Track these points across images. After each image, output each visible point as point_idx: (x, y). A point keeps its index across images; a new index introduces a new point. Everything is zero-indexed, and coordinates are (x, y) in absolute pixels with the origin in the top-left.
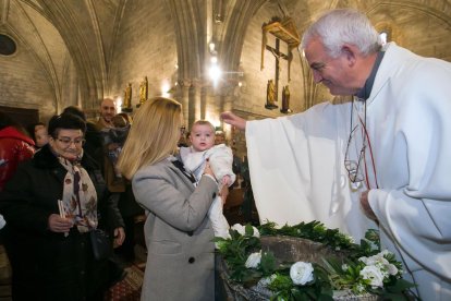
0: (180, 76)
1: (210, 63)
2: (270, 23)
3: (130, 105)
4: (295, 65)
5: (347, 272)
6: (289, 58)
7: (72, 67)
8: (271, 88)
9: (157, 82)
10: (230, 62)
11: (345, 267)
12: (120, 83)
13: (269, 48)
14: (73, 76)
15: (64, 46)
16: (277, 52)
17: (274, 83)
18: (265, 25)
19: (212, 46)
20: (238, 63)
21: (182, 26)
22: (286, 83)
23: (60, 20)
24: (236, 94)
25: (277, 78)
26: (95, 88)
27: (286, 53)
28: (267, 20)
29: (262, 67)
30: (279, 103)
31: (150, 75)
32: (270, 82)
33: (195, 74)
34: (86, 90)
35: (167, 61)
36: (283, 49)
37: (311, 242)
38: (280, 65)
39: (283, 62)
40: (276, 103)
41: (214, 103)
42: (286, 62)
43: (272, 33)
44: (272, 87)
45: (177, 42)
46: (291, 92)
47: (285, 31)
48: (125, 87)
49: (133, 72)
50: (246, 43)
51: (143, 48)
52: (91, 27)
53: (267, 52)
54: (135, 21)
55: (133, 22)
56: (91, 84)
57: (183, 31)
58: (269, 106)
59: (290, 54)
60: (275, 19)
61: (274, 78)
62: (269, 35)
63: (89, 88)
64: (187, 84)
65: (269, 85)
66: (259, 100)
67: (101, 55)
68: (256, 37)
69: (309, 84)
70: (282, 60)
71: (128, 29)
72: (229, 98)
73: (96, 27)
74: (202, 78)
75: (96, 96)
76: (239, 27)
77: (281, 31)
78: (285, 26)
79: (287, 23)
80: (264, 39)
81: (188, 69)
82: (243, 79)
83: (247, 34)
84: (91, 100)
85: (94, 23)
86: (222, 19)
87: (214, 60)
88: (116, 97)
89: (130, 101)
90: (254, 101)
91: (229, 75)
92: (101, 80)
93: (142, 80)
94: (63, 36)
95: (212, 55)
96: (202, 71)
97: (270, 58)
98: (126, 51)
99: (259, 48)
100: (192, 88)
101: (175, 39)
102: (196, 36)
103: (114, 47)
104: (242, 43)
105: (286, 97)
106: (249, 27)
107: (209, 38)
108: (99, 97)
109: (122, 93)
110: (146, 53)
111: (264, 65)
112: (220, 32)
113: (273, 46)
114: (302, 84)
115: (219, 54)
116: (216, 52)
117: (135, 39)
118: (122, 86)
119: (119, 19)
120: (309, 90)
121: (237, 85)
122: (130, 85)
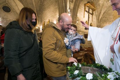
2: (87, 3)
4: (94, 16)
5: (103, 77)
6: (92, 14)
9: (52, 20)
11: (103, 75)
12: (41, 21)
13: (86, 11)
16: (89, 12)
17: (88, 22)
18: (85, 4)
19: (69, 10)
21: (60, 4)
22: (91, 22)
23: (24, 2)
25: (89, 20)
27: (91, 13)
28: (86, 2)
29: (84, 17)
31: (50, 19)
32: (86, 21)
35: (55, 15)
36: (91, 11)
37: (95, 68)
39: (90, 16)
42: (91, 15)
43: (87, 6)
45: (59, 9)
47: (91, 6)
48: (43, 23)
49: (45, 18)
50: (79, 9)
52: (33, 4)
53: (85, 12)
54: (46, 3)
55: (45, 3)
57: (60, 6)
58: (86, 29)
59: (93, 13)
60: (88, 2)
62: (86, 7)
66: (83, 27)
68: (82, 8)
69: (98, 22)
71: (44, 5)
73: (34, 4)
76: (77, 5)
77: (90, 6)
78: (91, 4)
79: (92, 3)
80: (85, 8)
82: (78, 20)
83: (80, 7)
85: (34, 3)
86: (72, 2)
88: (40, 26)
93: (48, 20)
95: (69, 13)
97: (86, 14)
99: (83, 11)
102: (64, 7)
103: (40, 10)
104: (78, 10)
106: (80, 5)
107: (68, 8)
109: (42, 24)
110: (49, 12)
111: (85, 16)
112: (71, 6)
113: (88, 11)
114: (96, 22)
115: (71, 13)
116: (70, 12)
117: (46, 8)
118: (42, 22)
119: (41, 2)
120: (98, 24)
121: (76, 22)
122: (44, 22)
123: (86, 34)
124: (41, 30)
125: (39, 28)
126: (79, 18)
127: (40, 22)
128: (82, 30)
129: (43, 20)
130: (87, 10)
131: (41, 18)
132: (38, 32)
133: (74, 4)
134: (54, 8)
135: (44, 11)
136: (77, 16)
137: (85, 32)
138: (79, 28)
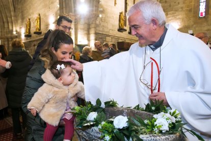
0: (60, 12)
1: (80, 3)
3: (30, 32)
9: (45, 16)
12: (23, 19)
17: (123, 14)
24: (98, 22)
25: (126, 11)
26: (8, 23)
29: (115, 4)
30: (127, 28)
31: (42, 12)
32: (121, 13)
33: (70, 10)
34: (2, 24)
35: (52, 3)
40: (125, 28)
41: (83, 29)
44: (123, 17)
49: (31, 11)
56: (5, 20)
58: (121, 30)
61: (124, 11)
63: (4, 23)
65: (120, 16)
66: (113, 26)
72: (93, 26)
74: (75, 11)
75: (8, 27)
81: (66, 7)
82: (102, 12)
84: (5, 31)
88: (20, 28)
89: (29, 30)
90: (110, 27)
91: (92, 10)
92: (11, 18)
93: (37, 16)
108: (10, 28)
109: (25, 25)
111: (117, 2)
118: (25, 20)
121: (98, 16)
122: (29, 19)
123: (120, 41)
124: (23, 37)
125: (19, 34)
126: (105, 7)
127: (20, 21)
128: (111, 33)
129: (25, 16)
131: (22, 12)
136: (99, 2)
137: (118, 38)
138: (106, 30)
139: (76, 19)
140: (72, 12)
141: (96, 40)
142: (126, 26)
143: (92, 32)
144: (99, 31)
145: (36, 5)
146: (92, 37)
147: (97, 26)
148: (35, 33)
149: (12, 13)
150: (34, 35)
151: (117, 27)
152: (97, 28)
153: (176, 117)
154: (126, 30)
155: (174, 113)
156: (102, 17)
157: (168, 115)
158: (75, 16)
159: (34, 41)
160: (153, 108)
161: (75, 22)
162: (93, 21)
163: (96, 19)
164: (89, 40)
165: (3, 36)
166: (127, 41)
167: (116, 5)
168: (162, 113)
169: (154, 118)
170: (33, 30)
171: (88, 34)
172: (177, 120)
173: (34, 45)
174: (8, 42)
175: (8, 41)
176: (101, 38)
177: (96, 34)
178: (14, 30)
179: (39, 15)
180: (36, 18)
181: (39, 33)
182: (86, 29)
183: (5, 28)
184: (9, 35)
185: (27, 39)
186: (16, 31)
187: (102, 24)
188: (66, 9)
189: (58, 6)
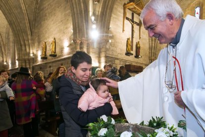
0: (74, 37)
1: (92, 29)
2: (128, 3)
3: (46, 55)
6: (140, 24)
7: (11, 33)
8: (129, 43)
9: (61, 40)
10: (104, 27)
12: (39, 42)
13: (128, 19)
14: (11, 38)
15: (6, 20)
16: (132, 21)
17: (131, 40)
18: (125, 4)
19: (93, 18)
20: (108, 28)
21: (75, 6)
22: (138, 40)
24: (108, 47)
25: (132, 37)
26: (25, 46)
28: (126, 2)
29: (123, 30)
30: (134, 52)
31: (57, 37)
32: (128, 39)
33: (83, 36)
34: (20, 46)
35: (67, 28)
36: (136, 19)
38: (134, 29)
39: (136, 27)
40: (132, 52)
41: (95, 53)
42: (138, 27)
43: (130, 9)
45: (72, 16)
46: (141, 45)
47: (137, 8)
49: (47, 35)
50: (113, 15)
51: (52, 20)
52: (21, 8)
53: (126, 22)
54: (47, 4)
55: (46, 4)
56: (22, 43)
57: (75, 9)
58: (128, 54)
60: (131, 1)
61: (131, 37)
62: (127, 10)
63: (21, 45)
64: (79, 42)
65: (127, 41)
66: (121, 50)
67: (28, 25)
68: (119, 12)
69: (152, 40)
70: (135, 26)
71: (43, 9)
72: (103, 50)
74: (87, 38)
75: (26, 50)
76: (109, 6)
77: (135, 8)
78: (137, 5)
79: (138, 2)
80: (125, 13)
81: (79, 32)
82: (112, 38)
83: (114, 10)
84: (23, 53)
85: (23, 6)
86: (98, 1)
87: (94, 26)
88: (37, 51)
89: (45, 52)
90: (119, 51)
91: (103, 36)
92: (28, 41)
94: (5, 14)
95: (93, 23)
96: (87, 34)
97: (128, 24)
98: (42, 23)
100: (81, 43)
101: (71, 15)
102: (83, 12)
103: (35, 20)
104: (110, 16)
105: (138, 48)
106: (115, 6)
107: (91, 13)
108: (28, 51)
109: (41, 48)
110: (54, 23)
111: (125, 29)
112: (97, 9)
113: (130, 17)
114: (148, 41)
115: (97, 23)
116: (95, 22)
117: (47, 15)
118: (41, 43)
119: (37, 3)
120: (152, 44)
121: (108, 41)
122: (45, 43)
123: (127, 63)
124: (39, 59)
125: (36, 56)
126: (114, 33)
127: (36, 44)
128: (120, 56)
129: (42, 39)
130: (129, 15)
131: (39, 36)
132: (33, 63)
133: (102, 4)
134: (63, 14)
135: (45, 20)
136: (109, 29)
137: (126, 61)
138: (115, 54)
139: (88, 44)
140: (84, 37)
141: (106, 62)
142: (132, 50)
143: (103, 55)
144: (109, 54)
145: (52, 29)
146: (103, 60)
147: (107, 50)
148: (51, 55)
149: (29, 37)
150: (49, 58)
151: (125, 51)
152: (108, 52)
153: (173, 132)
154: (132, 54)
155: (172, 128)
156: (112, 42)
157: (167, 130)
158: (87, 40)
159: (50, 63)
160: (155, 124)
161: (87, 46)
162: (104, 45)
163: (106, 44)
164: (99, 62)
165: (21, 58)
166: (133, 64)
167: (124, 32)
168: (162, 128)
169: (155, 132)
170: (49, 53)
171: (99, 57)
172: (174, 133)
173: (50, 67)
174: (26, 64)
175: (25, 62)
176: (111, 61)
177: (106, 57)
178: (31, 52)
179: (55, 39)
180: (51, 42)
181: (54, 56)
182: (97, 53)
183: (22, 50)
184: (27, 57)
185: (43, 61)
186: (33, 53)
187: (112, 48)
188: (79, 34)
189: (72, 31)
